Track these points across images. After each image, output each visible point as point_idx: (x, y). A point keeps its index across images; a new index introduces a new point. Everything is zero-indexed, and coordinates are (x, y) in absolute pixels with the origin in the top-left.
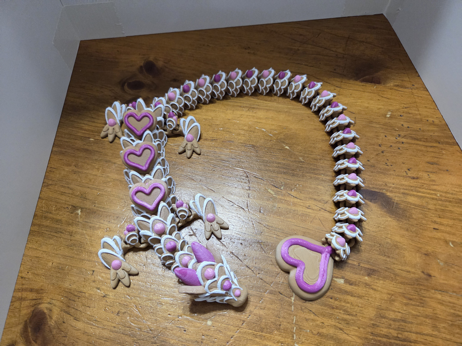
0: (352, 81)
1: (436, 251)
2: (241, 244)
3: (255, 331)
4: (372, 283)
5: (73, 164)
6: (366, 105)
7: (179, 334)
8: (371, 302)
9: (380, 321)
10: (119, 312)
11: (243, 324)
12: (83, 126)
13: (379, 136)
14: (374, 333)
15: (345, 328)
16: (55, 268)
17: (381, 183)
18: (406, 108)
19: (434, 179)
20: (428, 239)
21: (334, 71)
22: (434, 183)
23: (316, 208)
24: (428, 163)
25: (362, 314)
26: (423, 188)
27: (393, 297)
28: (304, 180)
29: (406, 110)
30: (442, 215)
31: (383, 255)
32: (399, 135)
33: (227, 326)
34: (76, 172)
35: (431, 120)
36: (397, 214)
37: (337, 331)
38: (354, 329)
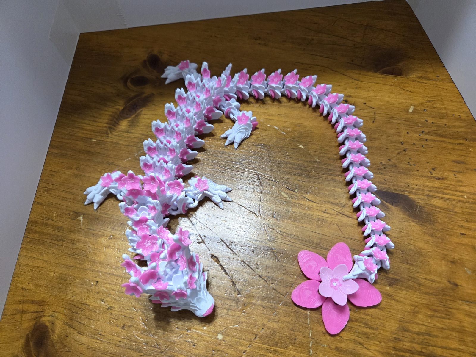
0: (371, 72)
1: (463, 259)
2: (253, 251)
3: (268, 345)
4: (394, 294)
5: (74, 167)
6: (387, 99)
7: (188, 349)
8: (393, 314)
9: (403, 334)
10: (124, 325)
11: (255, 338)
12: (84, 126)
13: (401, 133)
14: (396, 347)
15: (365, 342)
16: (57, 278)
17: (403, 184)
18: (430, 101)
19: (461, 179)
20: (455, 245)
21: (352, 62)
22: (460, 184)
23: (333, 212)
24: (455, 161)
25: (383, 327)
26: (449, 190)
27: (417, 309)
28: (320, 182)
29: (430, 104)
30: (469, 219)
31: (406, 263)
32: (422, 131)
33: (239, 340)
34: (77, 175)
35: (457, 114)
36: (421, 218)
37: (356, 345)
38: (375, 344)
